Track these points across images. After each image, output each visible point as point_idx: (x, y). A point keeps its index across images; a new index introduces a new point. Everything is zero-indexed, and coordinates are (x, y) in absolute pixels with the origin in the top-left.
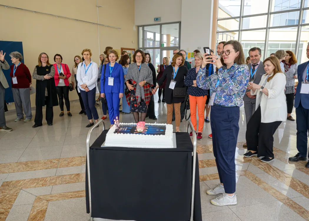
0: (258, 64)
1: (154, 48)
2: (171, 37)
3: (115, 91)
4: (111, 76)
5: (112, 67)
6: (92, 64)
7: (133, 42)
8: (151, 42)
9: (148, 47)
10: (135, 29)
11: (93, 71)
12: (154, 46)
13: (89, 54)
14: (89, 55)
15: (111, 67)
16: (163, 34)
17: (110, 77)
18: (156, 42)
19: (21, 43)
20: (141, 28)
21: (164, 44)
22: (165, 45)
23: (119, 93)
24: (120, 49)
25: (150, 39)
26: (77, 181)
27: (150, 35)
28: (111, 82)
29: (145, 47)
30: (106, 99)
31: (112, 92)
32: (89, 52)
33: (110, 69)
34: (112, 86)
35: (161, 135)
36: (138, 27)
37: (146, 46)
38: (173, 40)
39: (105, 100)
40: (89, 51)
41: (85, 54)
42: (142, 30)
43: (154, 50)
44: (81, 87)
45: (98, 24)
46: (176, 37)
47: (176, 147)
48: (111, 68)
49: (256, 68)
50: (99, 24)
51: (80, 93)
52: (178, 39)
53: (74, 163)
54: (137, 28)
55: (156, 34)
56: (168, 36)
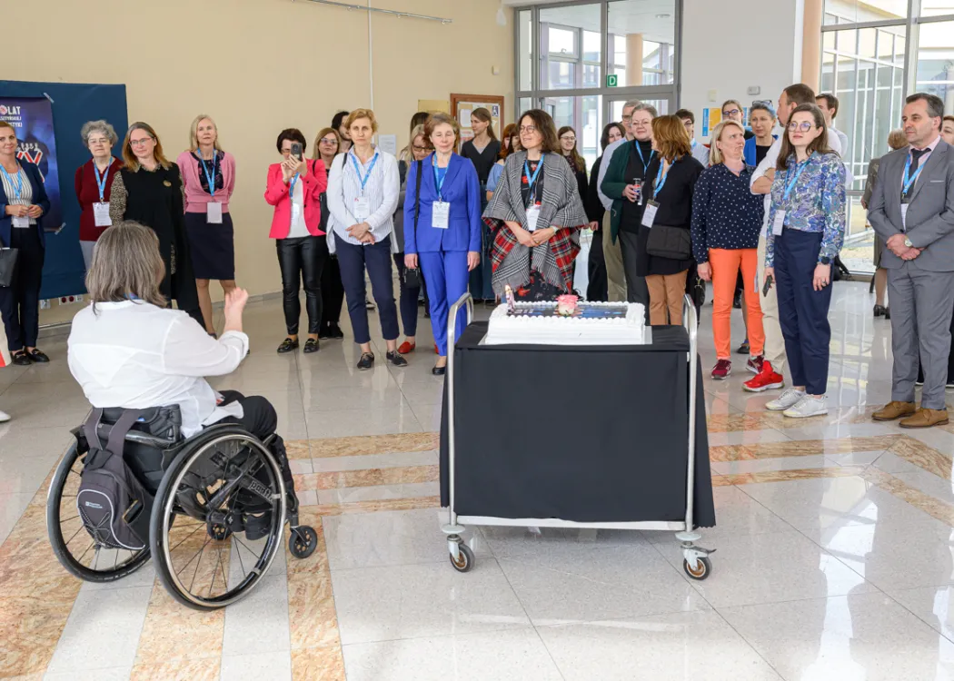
0: (928, 150)
1: (575, 93)
2: (645, 43)
3: (454, 244)
4: (440, 196)
5: (444, 169)
6: (379, 159)
7: (496, 70)
8: (564, 68)
9: (551, 87)
10: (503, 19)
11: (387, 179)
12: (575, 82)
13: (369, 125)
14: (371, 130)
15: (440, 169)
16: (613, 35)
17: (438, 200)
18: (584, 66)
19: (122, 88)
20: (525, 17)
21: (616, 76)
22: (622, 82)
23: (468, 251)
24: (448, 98)
25: (561, 57)
26: (379, 482)
27: (559, 41)
28: (440, 214)
29: (543, 88)
30: (422, 275)
31: (444, 249)
32: (371, 118)
33: (437, 174)
34: (444, 229)
35: (617, 319)
36: (516, 10)
37: (547, 85)
38: (652, 55)
39: (420, 279)
40: (368, 115)
41: (357, 128)
42: (530, 23)
43: (575, 100)
44: (348, 233)
45: (368, 9)
46: (666, 44)
47: (650, 342)
48: (439, 173)
49: (922, 160)
50: (371, 9)
51: (334, 256)
52: (671, 51)
53: (355, 449)
54: (511, 14)
55: (586, 34)
56: (634, 41)
